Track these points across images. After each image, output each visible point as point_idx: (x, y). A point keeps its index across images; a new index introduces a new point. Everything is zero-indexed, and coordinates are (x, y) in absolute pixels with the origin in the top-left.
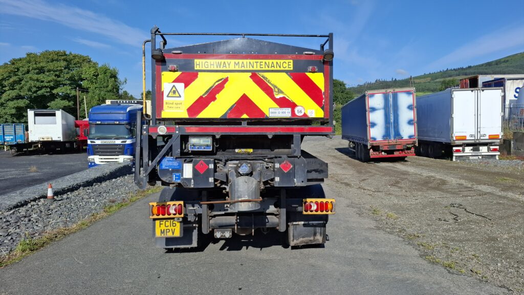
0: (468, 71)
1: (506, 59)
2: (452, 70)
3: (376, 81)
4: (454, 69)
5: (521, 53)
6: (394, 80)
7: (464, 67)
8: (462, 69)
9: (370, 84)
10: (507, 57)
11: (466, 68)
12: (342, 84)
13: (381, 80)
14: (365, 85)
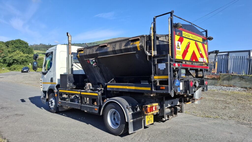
0: (83, 45)
1: (97, 42)
2: (76, 44)
3: (40, 44)
4: (77, 44)
5: (101, 41)
6: (50, 45)
7: (81, 43)
8: (80, 44)
9: (37, 45)
10: (98, 42)
11: (82, 44)
12: (26, 44)
13: (43, 44)
14: (34, 45)
